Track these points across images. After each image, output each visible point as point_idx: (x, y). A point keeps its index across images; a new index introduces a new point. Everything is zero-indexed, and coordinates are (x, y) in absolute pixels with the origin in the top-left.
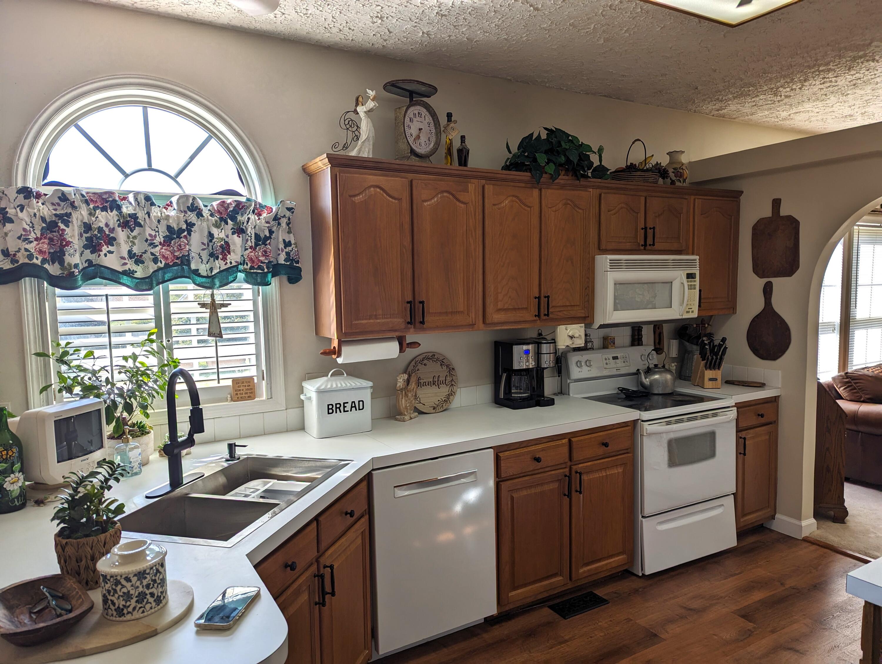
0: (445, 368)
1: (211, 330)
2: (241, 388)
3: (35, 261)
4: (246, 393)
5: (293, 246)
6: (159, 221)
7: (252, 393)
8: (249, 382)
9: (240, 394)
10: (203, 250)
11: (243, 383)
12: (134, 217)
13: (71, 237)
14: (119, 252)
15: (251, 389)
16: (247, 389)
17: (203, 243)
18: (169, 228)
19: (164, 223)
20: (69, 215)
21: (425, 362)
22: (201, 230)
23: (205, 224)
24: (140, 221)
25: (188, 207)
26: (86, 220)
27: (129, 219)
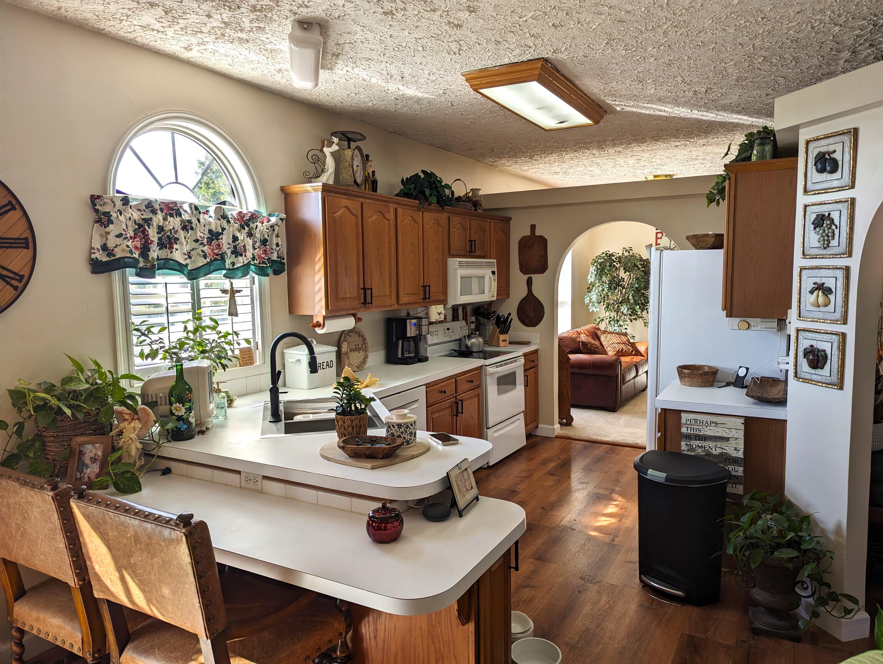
0: (361, 338)
1: (231, 311)
2: (245, 356)
3: (134, 255)
4: (248, 360)
5: (280, 247)
6: (204, 226)
7: (251, 360)
8: (249, 351)
9: (245, 361)
10: (229, 248)
11: (246, 352)
12: (190, 222)
13: (152, 237)
14: (182, 249)
15: (251, 357)
16: (249, 357)
17: (229, 244)
18: (210, 231)
19: (207, 227)
20: (151, 219)
21: (350, 334)
22: (228, 234)
23: (231, 229)
24: (193, 226)
25: (221, 216)
26: (161, 224)
27: (187, 224)
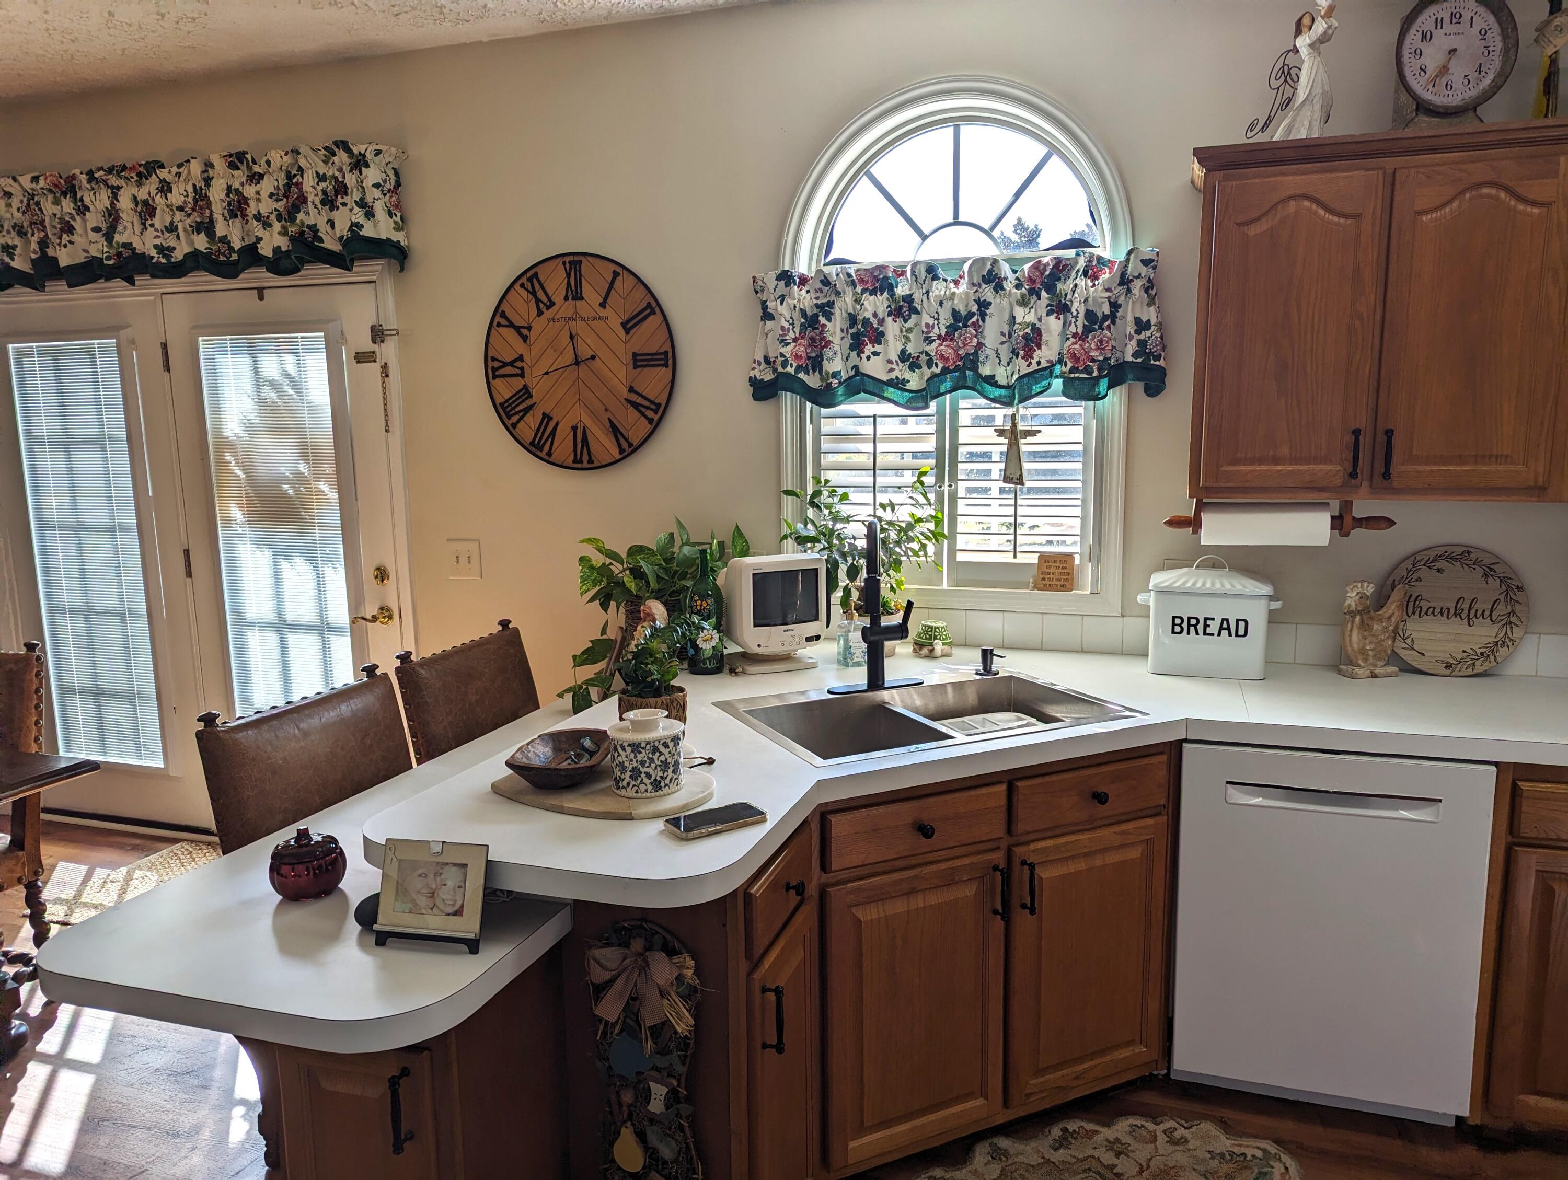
0: (1494, 583)
1: (1008, 473)
2: (1052, 570)
3: (789, 369)
4: (1059, 580)
5: (1153, 328)
6: (941, 304)
7: (1067, 580)
8: (1066, 562)
9: (1050, 579)
10: (1002, 343)
11: (1055, 562)
12: (909, 299)
13: (831, 335)
14: (886, 353)
15: (1068, 574)
16: (1060, 574)
17: (1003, 334)
18: (955, 313)
19: (947, 305)
20: (831, 304)
21: (1442, 564)
22: (1001, 310)
23: (1005, 302)
24: (917, 305)
25: (983, 277)
26: (851, 310)
27: (902, 303)
